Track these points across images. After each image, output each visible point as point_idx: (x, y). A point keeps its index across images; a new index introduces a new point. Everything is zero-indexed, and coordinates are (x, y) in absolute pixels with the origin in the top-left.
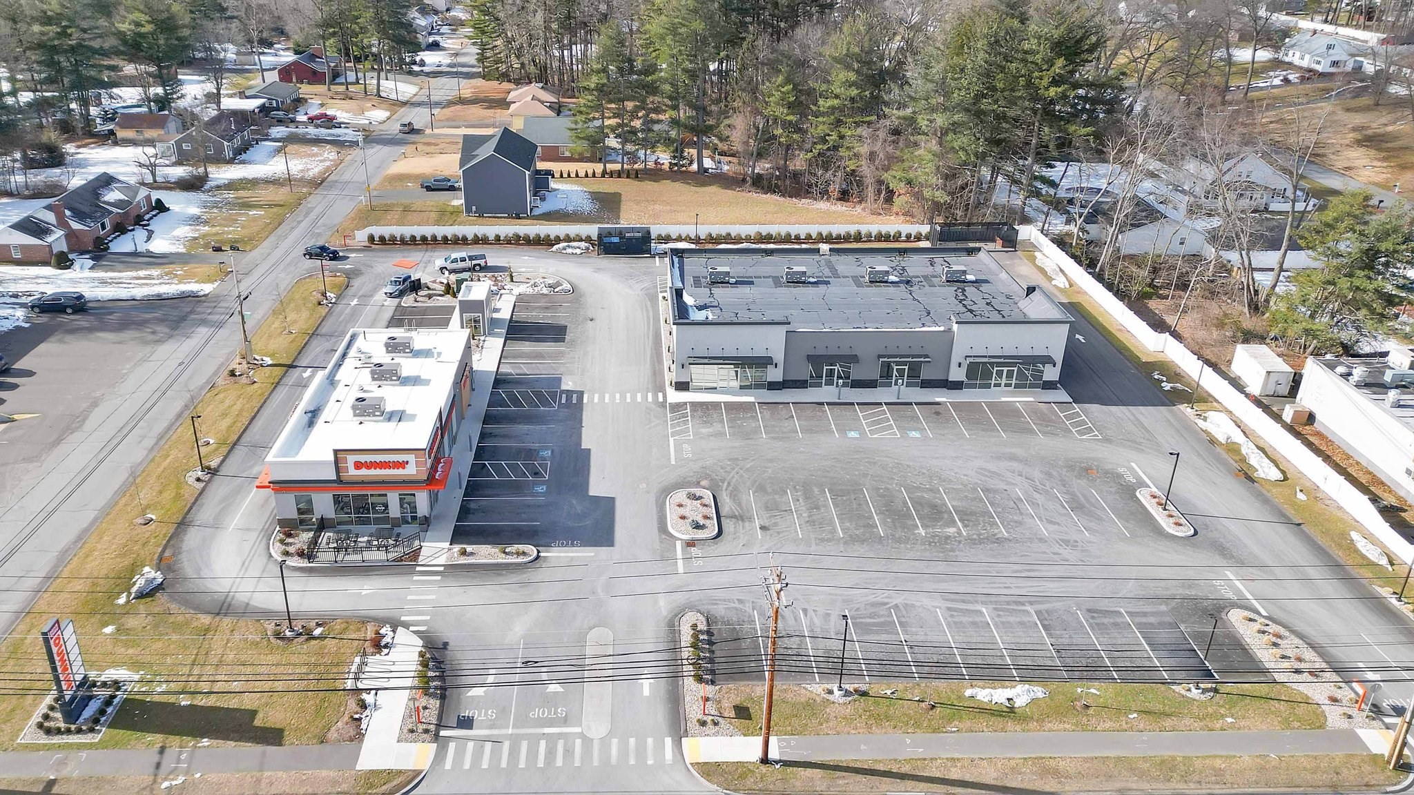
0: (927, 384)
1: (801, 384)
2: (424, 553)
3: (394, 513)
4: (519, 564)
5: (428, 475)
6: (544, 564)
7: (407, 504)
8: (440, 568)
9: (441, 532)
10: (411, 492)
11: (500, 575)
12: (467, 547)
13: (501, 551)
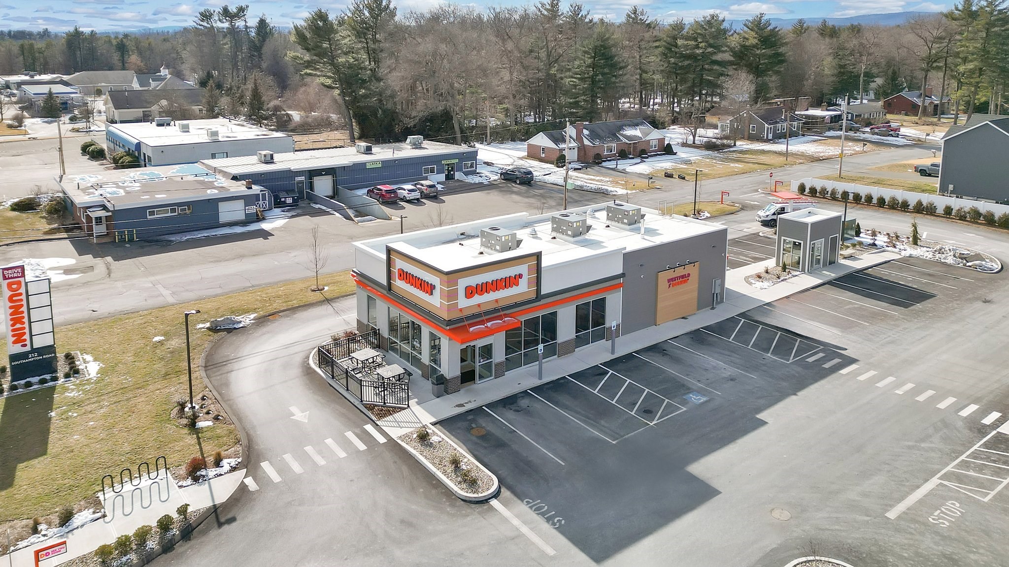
2: (398, 416)
3: (425, 358)
4: (449, 493)
5: (455, 315)
6: (474, 519)
7: (435, 348)
8: (382, 440)
9: (449, 407)
10: (438, 334)
11: (413, 489)
12: (438, 435)
13: (456, 463)
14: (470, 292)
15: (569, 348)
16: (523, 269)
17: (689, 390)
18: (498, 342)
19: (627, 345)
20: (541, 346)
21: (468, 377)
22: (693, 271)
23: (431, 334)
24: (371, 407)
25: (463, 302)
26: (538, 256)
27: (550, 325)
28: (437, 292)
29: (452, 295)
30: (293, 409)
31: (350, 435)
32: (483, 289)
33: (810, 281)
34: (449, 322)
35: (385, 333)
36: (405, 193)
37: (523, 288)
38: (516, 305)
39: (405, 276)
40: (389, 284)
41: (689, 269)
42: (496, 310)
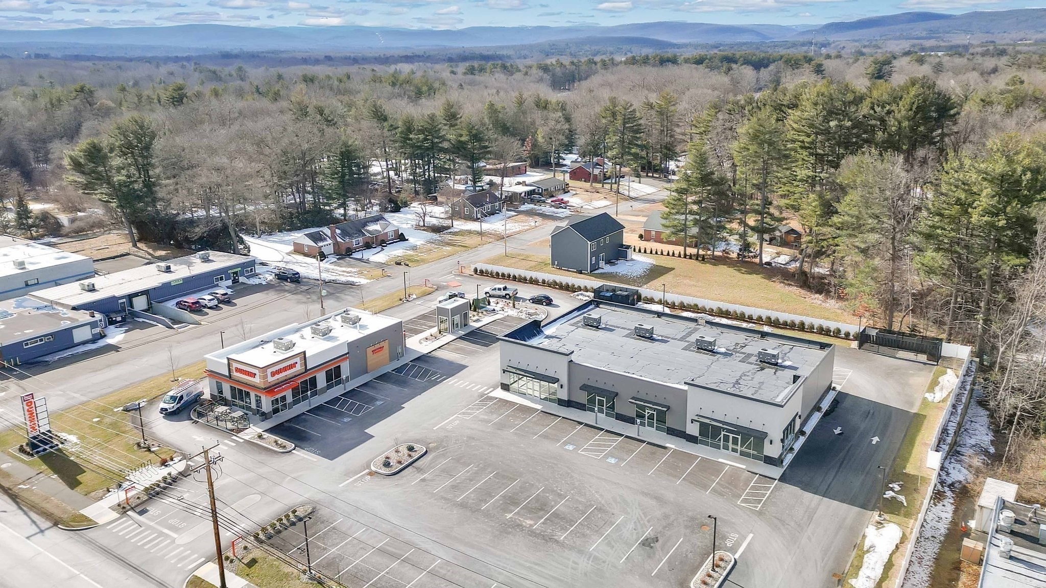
0: (672, 432)
1: (581, 407)
2: (246, 431)
3: (254, 406)
4: (275, 452)
5: (266, 386)
6: (287, 456)
7: (258, 402)
8: (242, 441)
9: (269, 424)
10: (259, 394)
11: (260, 453)
12: (266, 435)
13: (276, 442)
14: (273, 374)
15: (323, 391)
16: (298, 360)
17: (377, 400)
18: (288, 394)
19: (352, 385)
20: (309, 392)
21: (276, 411)
22: (386, 345)
23: (256, 396)
24: (232, 430)
25: (271, 379)
26: (304, 353)
27: (313, 381)
28: (257, 376)
29: (266, 377)
30: (194, 437)
31: (226, 441)
32: (279, 371)
33: (450, 337)
34: (265, 389)
35: (229, 397)
36: (206, 302)
37: (299, 368)
38: (296, 376)
39: (238, 370)
40: (230, 374)
41: (382, 344)
42: (286, 380)
